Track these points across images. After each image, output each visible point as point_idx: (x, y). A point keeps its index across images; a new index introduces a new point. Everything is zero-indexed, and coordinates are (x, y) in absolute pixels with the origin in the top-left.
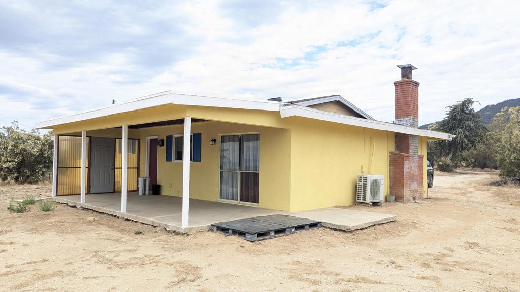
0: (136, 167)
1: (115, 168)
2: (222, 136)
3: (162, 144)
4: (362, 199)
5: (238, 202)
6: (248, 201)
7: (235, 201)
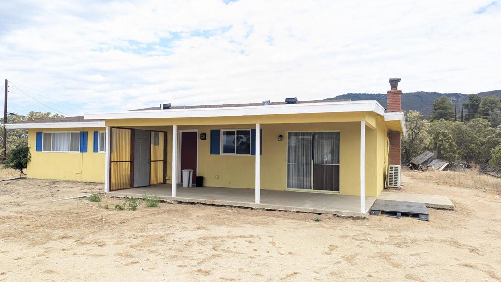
0: (163, 159)
1: (151, 161)
2: (289, 133)
3: (205, 137)
4: (393, 184)
5: (312, 191)
6: (322, 189)
7: (307, 190)
